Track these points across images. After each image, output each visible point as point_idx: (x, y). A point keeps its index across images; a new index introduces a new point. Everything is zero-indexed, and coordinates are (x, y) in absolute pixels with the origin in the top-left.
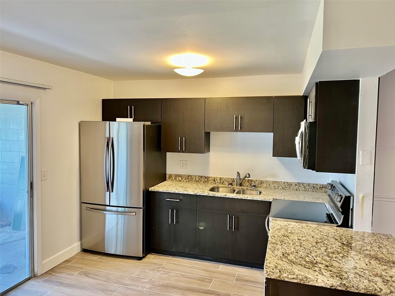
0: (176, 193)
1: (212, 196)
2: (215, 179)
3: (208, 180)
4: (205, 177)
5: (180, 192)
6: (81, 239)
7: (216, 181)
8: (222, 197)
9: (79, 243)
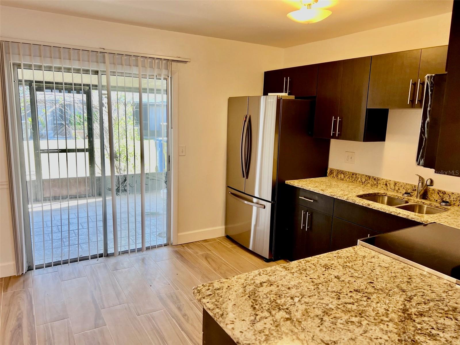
0: (311, 191)
1: (351, 202)
2: (388, 182)
3: (377, 183)
4: (375, 178)
5: (315, 190)
6: (226, 223)
7: (389, 187)
8: (365, 206)
9: (224, 227)
